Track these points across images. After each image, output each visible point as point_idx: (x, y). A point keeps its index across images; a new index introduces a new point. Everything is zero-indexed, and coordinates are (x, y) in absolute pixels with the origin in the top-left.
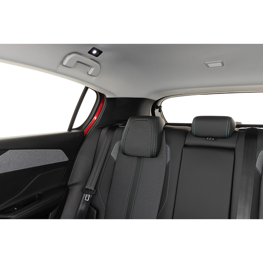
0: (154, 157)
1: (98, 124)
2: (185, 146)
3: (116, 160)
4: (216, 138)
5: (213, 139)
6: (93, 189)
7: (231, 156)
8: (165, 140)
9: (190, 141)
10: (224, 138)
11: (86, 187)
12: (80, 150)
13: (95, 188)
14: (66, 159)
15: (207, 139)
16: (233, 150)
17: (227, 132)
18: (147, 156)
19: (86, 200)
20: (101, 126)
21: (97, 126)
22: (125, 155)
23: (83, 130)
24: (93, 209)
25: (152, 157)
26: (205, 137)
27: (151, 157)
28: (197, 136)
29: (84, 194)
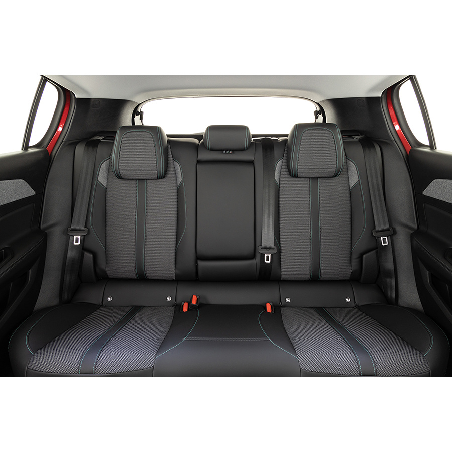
0: (162, 178)
1: (67, 138)
2: (199, 162)
3: (106, 187)
4: (234, 150)
5: (231, 152)
6: (83, 228)
7: (250, 169)
8: (171, 156)
9: (204, 155)
10: (242, 150)
11: (72, 227)
12: (49, 177)
13: (85, 227)
14: (32, 193)
15: (224, 152)
16: (251, 163)
17: (246, 144)
18: (154, 178)
19: (75, 243)
20: (73, 141)
21: (66, 141)
22: (120, 178)
23: (45, 147)
24: (86, 254)
25: (159, 178)
26: (222, 150)
27: (157, 179)
28: (212, 150)
29: (71, 237)
